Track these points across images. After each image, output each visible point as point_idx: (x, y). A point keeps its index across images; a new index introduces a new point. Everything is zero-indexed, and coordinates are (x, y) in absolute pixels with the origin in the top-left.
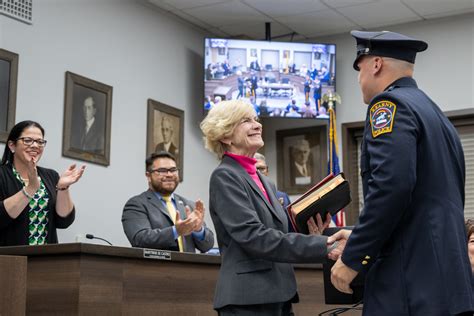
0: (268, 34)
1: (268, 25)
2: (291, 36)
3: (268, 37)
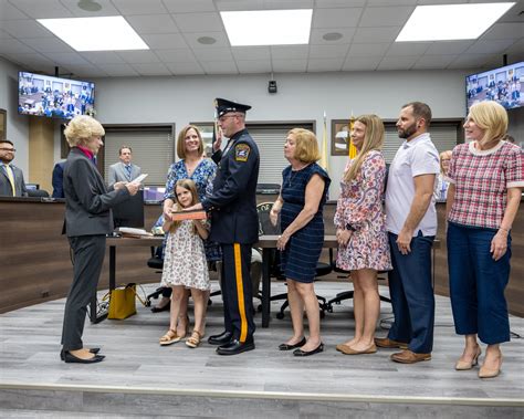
0: (57, 73)
1: (57, 69)
2: (70, 76)
3: (57, 75)
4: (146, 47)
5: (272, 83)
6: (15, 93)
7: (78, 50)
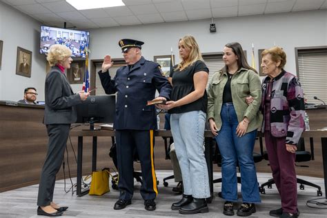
0: (65, 26)
1: (65, 23)
2: (74, 28)
3: (65, 28)
4: (124, 5)
5: (213, 25)
6: (38, 40)
7: (78, 9)
